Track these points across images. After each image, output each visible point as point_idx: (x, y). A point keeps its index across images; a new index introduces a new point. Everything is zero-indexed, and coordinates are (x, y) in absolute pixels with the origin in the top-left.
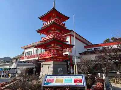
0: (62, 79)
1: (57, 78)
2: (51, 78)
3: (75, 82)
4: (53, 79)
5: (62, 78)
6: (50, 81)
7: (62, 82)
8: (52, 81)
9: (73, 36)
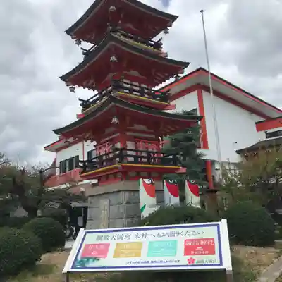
0: (140, 244)
1: (120, 241)
2: (99, 242)
3: (188, 250)
4: (107, 245)
5: (139, 240)
6: (94, 253)
7: (138, 255)
8: (103, 251)
9: (207, 89)
